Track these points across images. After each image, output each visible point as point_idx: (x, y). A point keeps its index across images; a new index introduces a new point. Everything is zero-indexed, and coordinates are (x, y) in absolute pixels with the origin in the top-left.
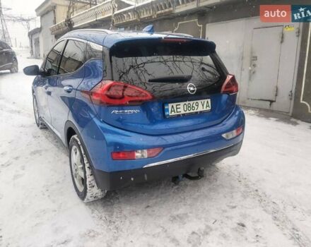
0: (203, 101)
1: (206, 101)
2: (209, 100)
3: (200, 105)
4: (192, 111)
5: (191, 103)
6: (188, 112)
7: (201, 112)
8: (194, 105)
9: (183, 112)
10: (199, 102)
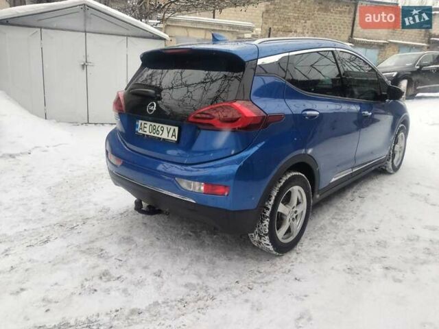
0: (169, 127)
1: (173, 128)
2: (177, 129)
3: (165, 131)
4: (156, 135)
5: (157, 125)
6: (152, 134)
7: (164, 139)
8: (159, 129)
9: (148, 133)
10: (165, 126)
